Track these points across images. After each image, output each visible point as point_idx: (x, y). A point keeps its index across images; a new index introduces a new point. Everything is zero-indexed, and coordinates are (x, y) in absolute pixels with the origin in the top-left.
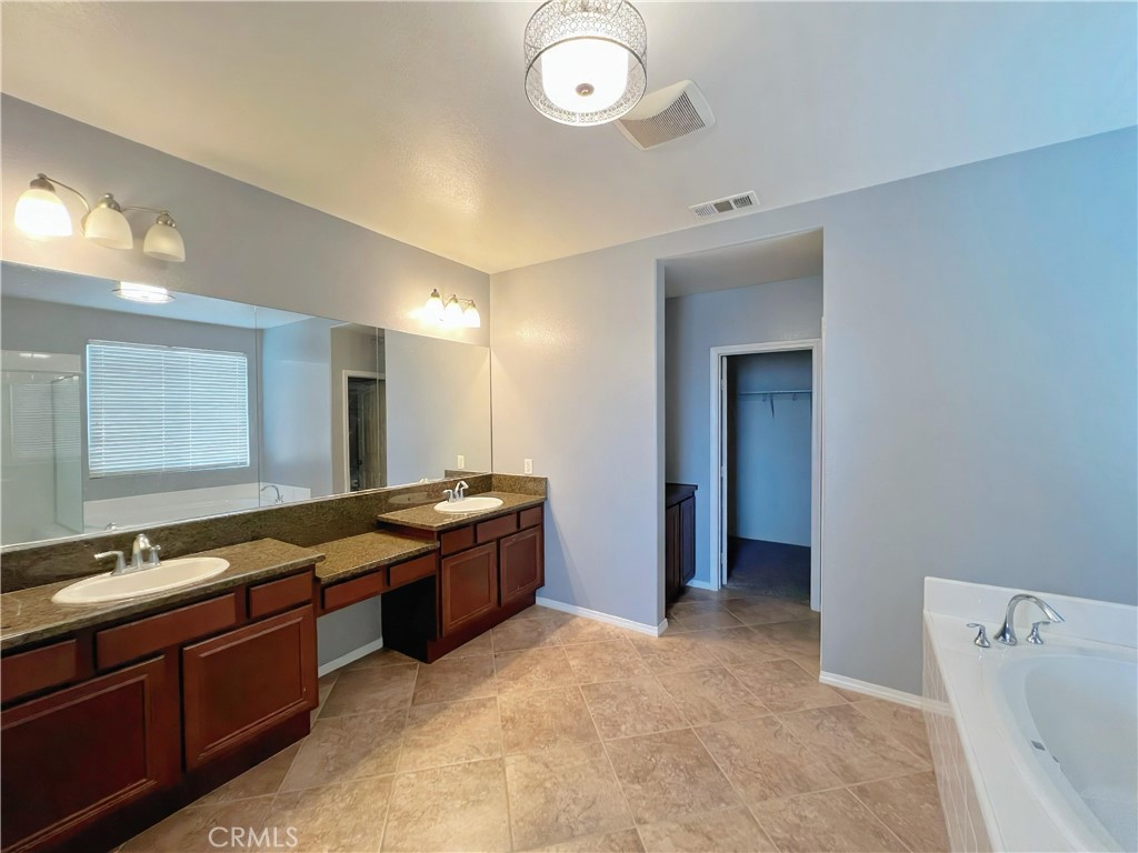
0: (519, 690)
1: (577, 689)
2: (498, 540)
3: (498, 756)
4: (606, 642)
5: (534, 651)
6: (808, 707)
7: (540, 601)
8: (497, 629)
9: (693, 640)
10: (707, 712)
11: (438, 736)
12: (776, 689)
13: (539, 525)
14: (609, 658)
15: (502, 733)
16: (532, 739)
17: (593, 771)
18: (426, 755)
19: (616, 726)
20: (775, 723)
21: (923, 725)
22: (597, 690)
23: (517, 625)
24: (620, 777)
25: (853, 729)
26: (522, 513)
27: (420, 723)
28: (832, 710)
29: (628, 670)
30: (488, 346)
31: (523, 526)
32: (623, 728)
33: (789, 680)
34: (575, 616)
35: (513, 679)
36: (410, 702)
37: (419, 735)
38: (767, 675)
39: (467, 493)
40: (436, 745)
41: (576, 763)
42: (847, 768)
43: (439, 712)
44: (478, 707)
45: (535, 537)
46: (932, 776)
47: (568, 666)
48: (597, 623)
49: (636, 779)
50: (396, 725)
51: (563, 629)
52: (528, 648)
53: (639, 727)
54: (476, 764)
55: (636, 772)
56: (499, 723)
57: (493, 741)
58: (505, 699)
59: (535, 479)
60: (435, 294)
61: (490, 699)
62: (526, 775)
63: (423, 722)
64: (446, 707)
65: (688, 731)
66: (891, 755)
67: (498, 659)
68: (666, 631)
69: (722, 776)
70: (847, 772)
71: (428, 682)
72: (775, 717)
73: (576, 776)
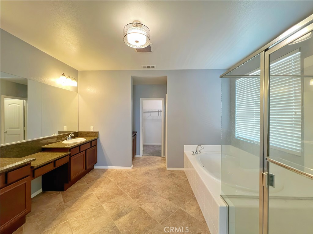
0: (99, 190)
1: (115, 185)
2: (86, 150)
3: (100, 205)
4: (119, 173)
5: (99, 180)
6: (166, 175)
7: (95, 167)
8: (84, 177)
9: (140, 168)
10: (148, 181)
11: (78, 207)
12: (159, 173)
13: (96, 145)
14: (121, 177)
15: (99, 200)
16: (108, 199)
17: (126, 200)
18: (77, 213)
19: (128, 190)
20: (161, 180)
21: (184, 173)
22: (121, 184)
23: (90, 175)
24: (133, 199)
25: (174, 177)
26: (92, 142)
27: (70, 206)
28: (170, 174)
29: (127, 178)
30: (78, 92)
31: (92, 146)
32: (130, 189)
33: (161, 171)
34: (107, 169)
35: (96, 187)
36: (63, 202)
37: (72, 209)
38: (157, 171)
39: (73, 137)
40: (79, 209)
41: (122, 200)
42: (175, 183)
43: (75, 202)
44: (88, 197)
45: (95, 149)
46: (187, 180)
47: (111, 181)
48: (114, 169)
49: (137, 198)
50: (61, 209)
51: (105, 173)
52: (97, 179)
53: (134, 188)
54: (94, 209)
55: (136, 197)
56: (97, 198)
57: (97, 203)
58: (96, 193)
59: (95, 132)
60: (63, 75)
61: (91, 194)
62: (110, 206)
63: (71, 206)
64: (77, 200)
65: (145, 186)
66: (181, 179)
67: (88, 184)
68: (133, 168)
69: (154, 191)
70: (175, 184)
71: (67, 196)
72: (161, 178)
73: (123, 202)
